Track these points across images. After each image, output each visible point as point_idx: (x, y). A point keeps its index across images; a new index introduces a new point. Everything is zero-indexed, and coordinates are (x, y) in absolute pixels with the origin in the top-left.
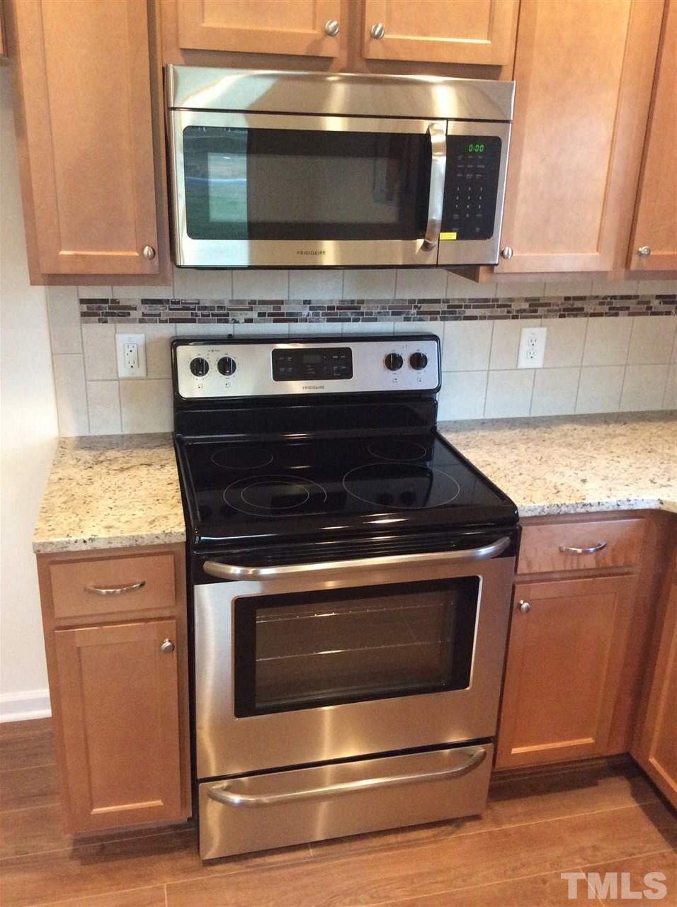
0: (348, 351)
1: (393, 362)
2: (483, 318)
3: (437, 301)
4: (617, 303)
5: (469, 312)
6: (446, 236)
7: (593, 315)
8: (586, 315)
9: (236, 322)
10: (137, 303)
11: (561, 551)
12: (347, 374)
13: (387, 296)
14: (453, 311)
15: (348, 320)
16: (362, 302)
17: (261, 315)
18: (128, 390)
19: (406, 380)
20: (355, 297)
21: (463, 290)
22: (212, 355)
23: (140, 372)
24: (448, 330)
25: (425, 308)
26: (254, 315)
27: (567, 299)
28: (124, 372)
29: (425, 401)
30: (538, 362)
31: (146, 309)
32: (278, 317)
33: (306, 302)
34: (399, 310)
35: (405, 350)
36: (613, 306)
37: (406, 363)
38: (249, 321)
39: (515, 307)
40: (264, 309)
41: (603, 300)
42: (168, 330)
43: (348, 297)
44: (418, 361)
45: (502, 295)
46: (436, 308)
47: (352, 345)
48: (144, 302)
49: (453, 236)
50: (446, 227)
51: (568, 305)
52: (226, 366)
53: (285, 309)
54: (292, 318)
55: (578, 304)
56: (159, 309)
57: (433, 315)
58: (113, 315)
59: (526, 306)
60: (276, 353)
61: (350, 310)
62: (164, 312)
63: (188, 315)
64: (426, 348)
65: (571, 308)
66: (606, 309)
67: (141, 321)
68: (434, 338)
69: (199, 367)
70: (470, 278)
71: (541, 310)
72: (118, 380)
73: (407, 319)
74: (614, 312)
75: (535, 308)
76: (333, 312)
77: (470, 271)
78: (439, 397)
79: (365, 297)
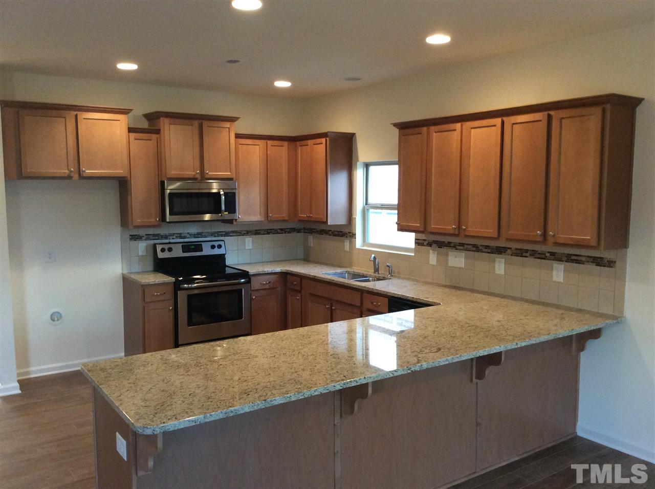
0: (201, 244)
1: (213, 247)
2: (234, 236)
3: (222, 232)
4: (269, 231)
5: (231, 234)
6: (225, 213)
7: (263, 234)
8: (262, 234)
9: (169, 239)
10: (144, 235)
11: (261, 284)
12: (201, 250)
13: (209, 230)
14: (227, 234)
15: (199, 237)
16: (202, 232)
17: (176, 237)
18: (142, 259)
19: (217, 251)
20: (201, 231)
21: (228, 228)
22: (166, 247)
23: (145, 254)
24: (226, 239)
25: (219, 233)
26: (174, 237)
27: (256, 230)
28: (140, 254)
29: (222, 257)
30: (250, 247)
31: (146, 236)
32: (181, 237)
33: (188, 233)
34: (213, 234)
35: (216, 244)
36: (268, 232)
37: (216, 247)
38: (173, 239)
39: (243, 233)
40: (177, 235)
41: (265, 230)
42: (152, 242)
43: (199, 231)
44: (220, 247)
45: (238, 229)
46: (222, 233)
47: (202, 243)
48: (146, 235)
49: (227, 213)
50: (225, 211)
51: (257, 232)
52: (170, 250)
53: (183, 235)
54: (185, 237)
55: (259, 232)
56: (149, 236)
57: (222, 236)
58: (138, 239)
59: (245, 232)
60: (182, 246)
61: (199, 235)
62: (151, 237)
63: (157, 238)
64: (222, 243)
65: (257, 233)
66: (266, 232)
67: (145, 240)
68: (223, 241)
69: (163, 250)
70: (230, 223)
71: (250, 234)
72: (139, 256)
73: (215, 237)
74: (268, 233)
75: (248, 233)
76: (195, 236)
77: (230, 222)
78: (226, 256)
79: (203, 231)
